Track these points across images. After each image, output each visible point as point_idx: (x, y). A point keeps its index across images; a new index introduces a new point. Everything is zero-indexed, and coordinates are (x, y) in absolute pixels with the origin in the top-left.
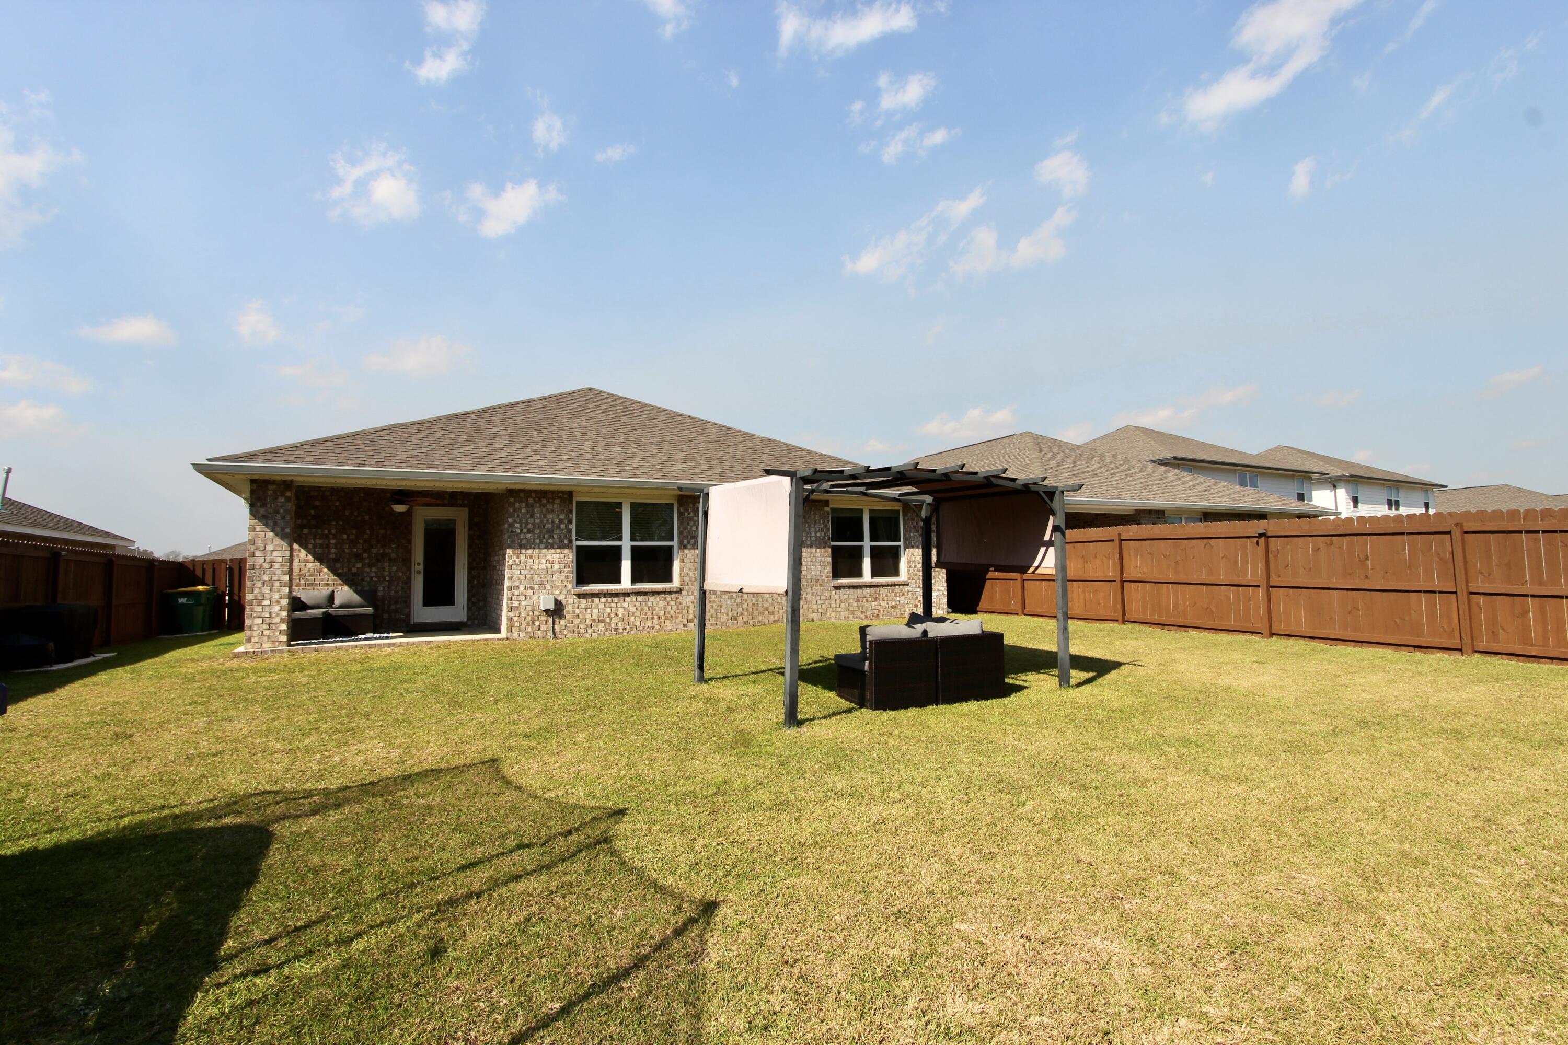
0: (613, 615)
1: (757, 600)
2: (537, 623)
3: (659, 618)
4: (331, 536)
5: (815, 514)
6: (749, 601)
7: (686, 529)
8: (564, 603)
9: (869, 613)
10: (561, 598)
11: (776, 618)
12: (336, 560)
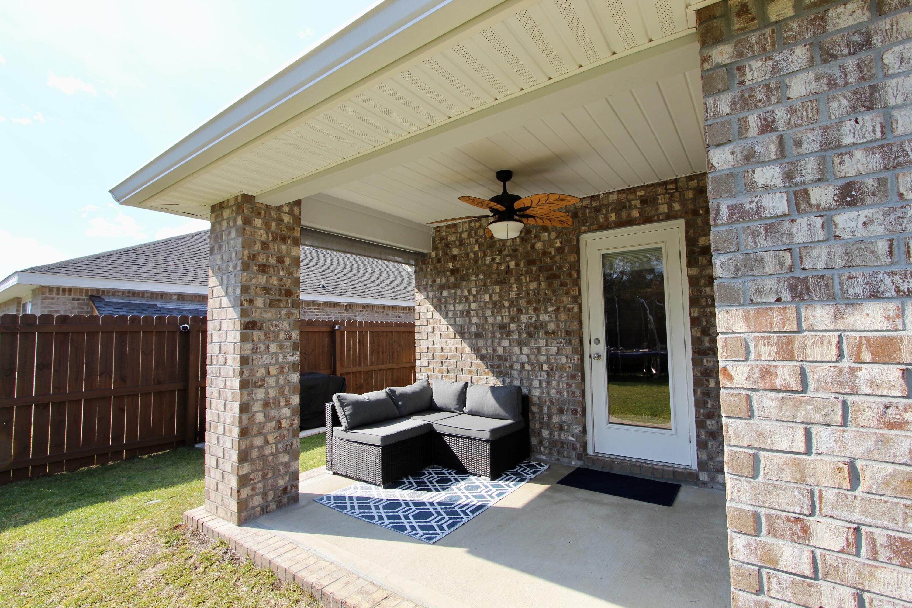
4: (471, 298)
12: (478, 335)
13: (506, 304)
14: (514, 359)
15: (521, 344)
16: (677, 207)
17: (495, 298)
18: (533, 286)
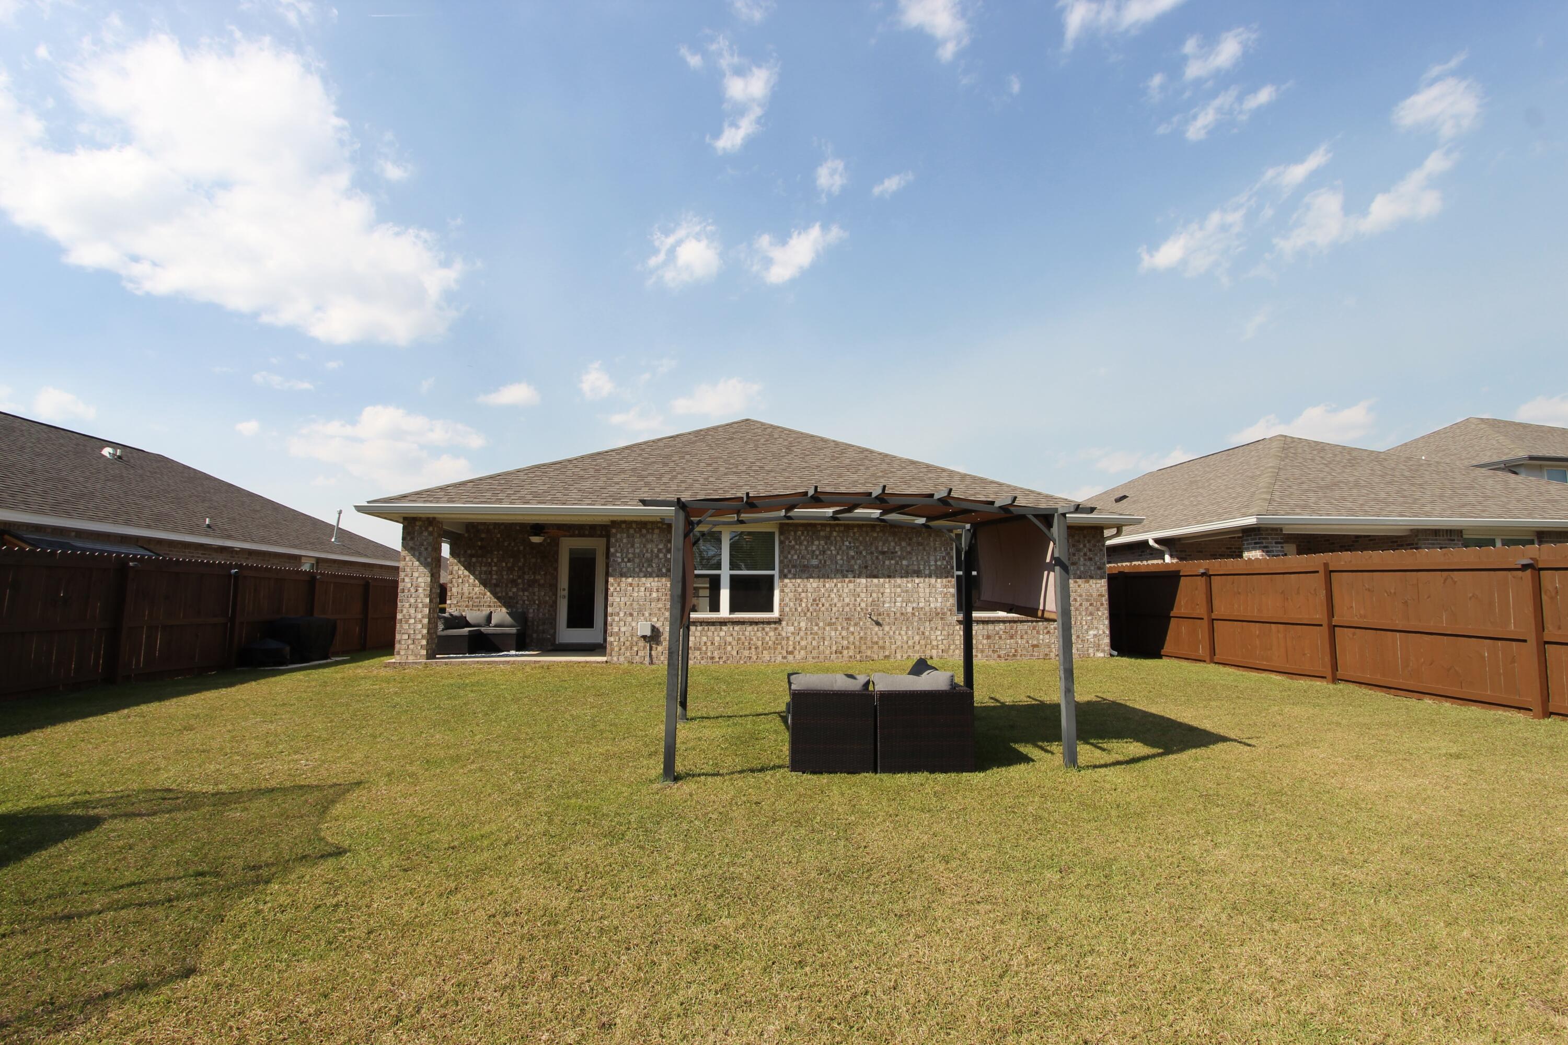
0: (709, 644)
1: (866, 634)
2: (635, 649)
3: (756, 648)
4: (493, 564)
5: (935, 541)
6: (856, 634)
7: (786, 558)
8: (661, 630)
9: (1002, 653)
10: (658, 625)
11: (887, 653)
12: (496, 585)
13: (516, 569)
14: (519, 598)
15: (524, 590)
16: (604, 533)
17: (509, 565)
18: (533, 560)
